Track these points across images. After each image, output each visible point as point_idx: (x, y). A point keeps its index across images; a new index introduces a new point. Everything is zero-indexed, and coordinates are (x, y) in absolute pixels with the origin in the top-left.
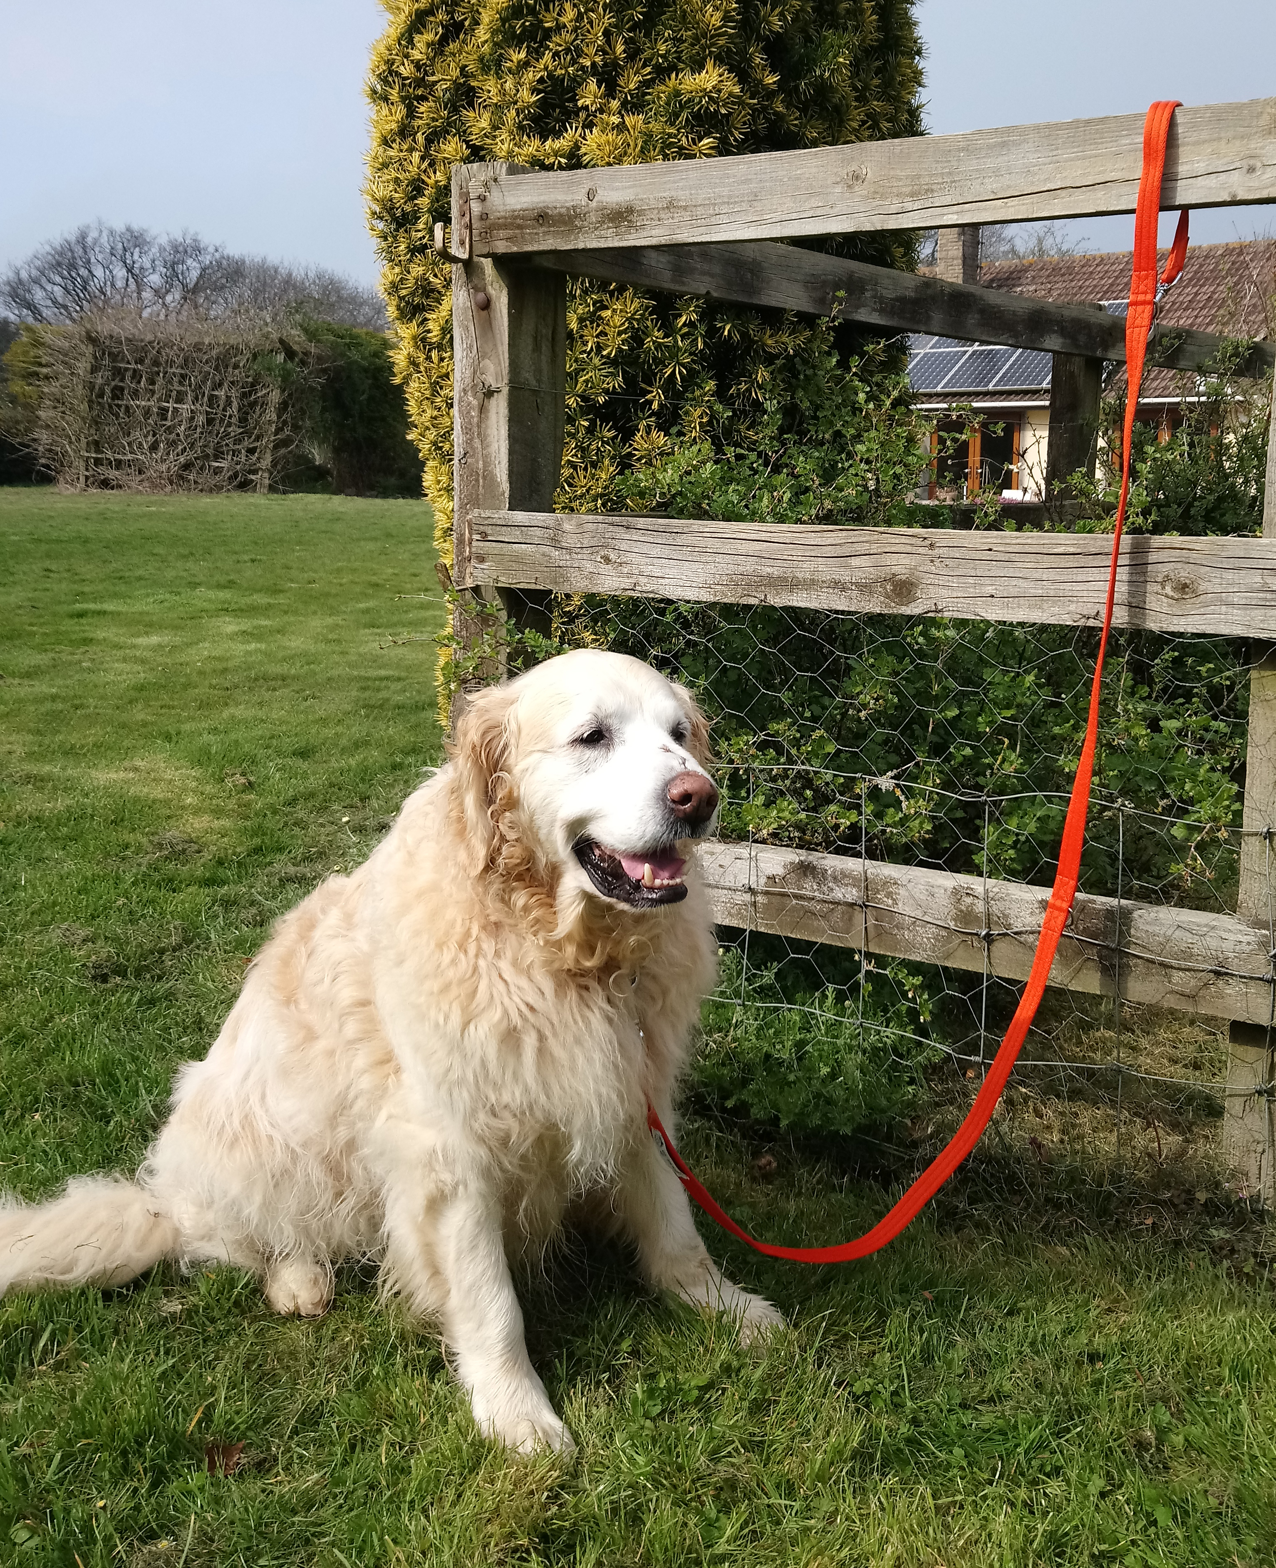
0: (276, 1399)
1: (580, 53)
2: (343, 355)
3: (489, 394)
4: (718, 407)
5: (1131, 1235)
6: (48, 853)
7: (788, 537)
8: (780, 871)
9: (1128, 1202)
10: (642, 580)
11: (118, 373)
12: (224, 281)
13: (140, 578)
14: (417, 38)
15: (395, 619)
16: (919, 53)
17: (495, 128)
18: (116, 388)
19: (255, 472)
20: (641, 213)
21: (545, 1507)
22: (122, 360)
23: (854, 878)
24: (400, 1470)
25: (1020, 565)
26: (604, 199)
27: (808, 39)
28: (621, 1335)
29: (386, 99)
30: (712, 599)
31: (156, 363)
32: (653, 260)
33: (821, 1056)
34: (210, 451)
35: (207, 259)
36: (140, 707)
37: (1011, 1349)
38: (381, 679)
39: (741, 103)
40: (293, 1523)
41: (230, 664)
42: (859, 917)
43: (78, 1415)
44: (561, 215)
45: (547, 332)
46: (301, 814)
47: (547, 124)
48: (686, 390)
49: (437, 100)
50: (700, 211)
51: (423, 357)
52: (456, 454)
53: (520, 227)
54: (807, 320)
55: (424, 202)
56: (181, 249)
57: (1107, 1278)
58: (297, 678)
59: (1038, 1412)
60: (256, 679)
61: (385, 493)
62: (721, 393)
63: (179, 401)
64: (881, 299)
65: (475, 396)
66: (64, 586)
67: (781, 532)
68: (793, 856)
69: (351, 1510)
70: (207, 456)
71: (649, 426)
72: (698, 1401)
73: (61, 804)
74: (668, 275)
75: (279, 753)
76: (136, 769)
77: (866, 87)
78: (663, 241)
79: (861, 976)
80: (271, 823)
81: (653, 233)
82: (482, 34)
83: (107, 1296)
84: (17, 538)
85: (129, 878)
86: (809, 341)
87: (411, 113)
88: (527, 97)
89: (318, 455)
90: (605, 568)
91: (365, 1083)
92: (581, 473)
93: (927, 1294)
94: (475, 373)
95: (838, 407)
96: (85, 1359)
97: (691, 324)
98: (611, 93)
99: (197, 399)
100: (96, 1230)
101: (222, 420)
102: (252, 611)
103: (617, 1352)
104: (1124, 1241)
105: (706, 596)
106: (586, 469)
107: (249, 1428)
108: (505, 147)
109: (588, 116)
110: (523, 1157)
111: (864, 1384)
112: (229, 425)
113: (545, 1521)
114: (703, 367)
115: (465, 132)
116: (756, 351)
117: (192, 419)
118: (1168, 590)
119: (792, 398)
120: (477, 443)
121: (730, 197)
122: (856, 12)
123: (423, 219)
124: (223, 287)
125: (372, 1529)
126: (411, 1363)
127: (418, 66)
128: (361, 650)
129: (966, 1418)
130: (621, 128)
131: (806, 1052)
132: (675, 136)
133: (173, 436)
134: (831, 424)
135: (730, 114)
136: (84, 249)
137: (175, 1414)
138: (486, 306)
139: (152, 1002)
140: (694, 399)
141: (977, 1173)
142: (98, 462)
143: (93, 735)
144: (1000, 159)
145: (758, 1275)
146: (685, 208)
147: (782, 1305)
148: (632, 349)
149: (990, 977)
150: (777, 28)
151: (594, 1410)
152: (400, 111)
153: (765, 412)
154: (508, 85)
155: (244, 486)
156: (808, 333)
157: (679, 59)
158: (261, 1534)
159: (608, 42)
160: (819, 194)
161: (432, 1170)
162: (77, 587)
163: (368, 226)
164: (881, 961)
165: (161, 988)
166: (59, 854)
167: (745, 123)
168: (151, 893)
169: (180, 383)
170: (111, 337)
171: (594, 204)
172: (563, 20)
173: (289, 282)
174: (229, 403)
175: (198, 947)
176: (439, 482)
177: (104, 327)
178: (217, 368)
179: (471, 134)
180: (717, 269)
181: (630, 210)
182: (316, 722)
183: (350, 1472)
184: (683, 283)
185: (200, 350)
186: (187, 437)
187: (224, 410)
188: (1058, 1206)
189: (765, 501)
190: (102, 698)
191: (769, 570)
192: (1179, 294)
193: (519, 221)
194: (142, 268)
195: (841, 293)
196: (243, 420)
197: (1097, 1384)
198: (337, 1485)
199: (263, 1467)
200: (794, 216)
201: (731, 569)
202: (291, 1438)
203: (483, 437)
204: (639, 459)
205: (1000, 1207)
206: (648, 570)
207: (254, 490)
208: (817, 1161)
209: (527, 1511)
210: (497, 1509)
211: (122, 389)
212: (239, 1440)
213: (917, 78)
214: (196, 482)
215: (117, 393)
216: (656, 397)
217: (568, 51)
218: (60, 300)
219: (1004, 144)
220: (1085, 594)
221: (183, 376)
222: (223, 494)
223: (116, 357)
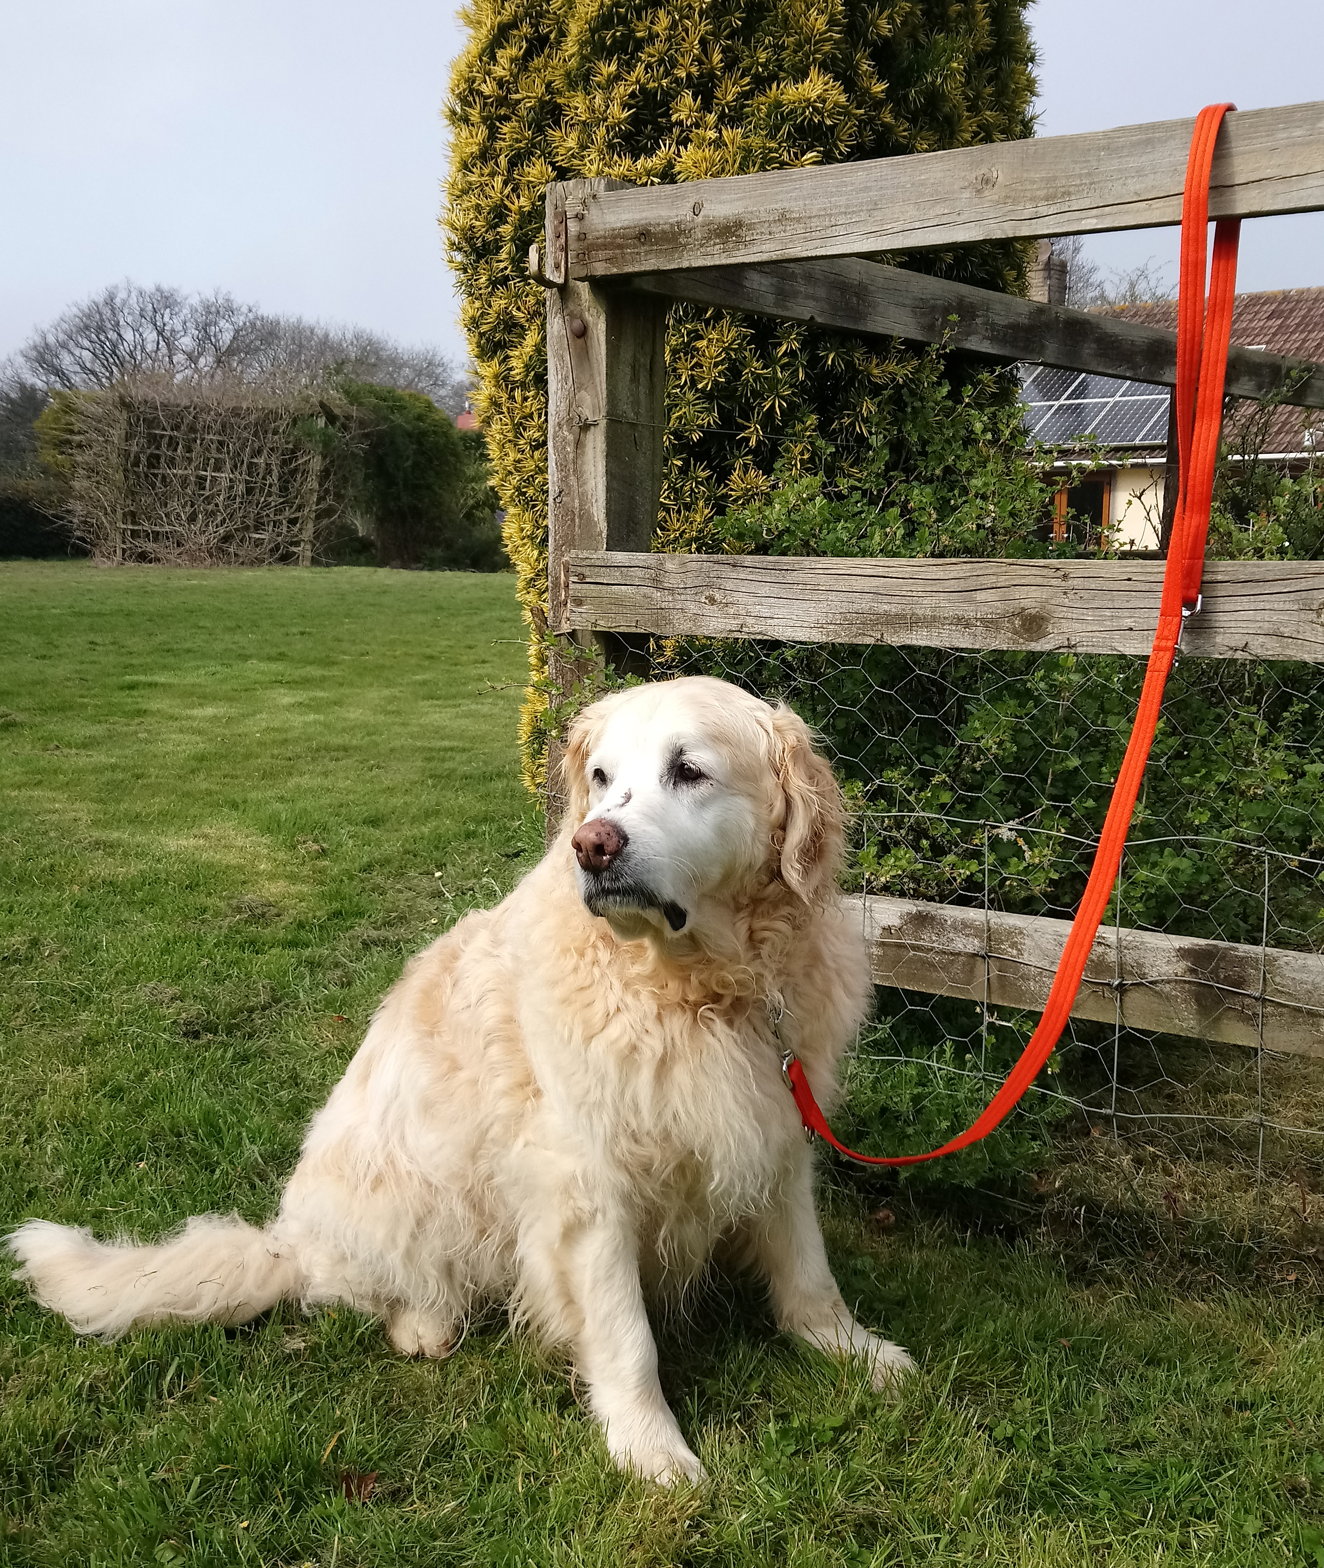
0: (405, 1433)
1: (674, 63)
2: (386, 419)
3: (586, 427)
4: (821, 443)
5: (1273, 1292)
6: (125, 915)
7: (908, 572)
8: (896, 922)
9: (1271, 1258)
10: (750, 621)
11: (154, 440)
12: (258, 343)
13: (189, 651)
14: (499, 53)
15: (453, 690)
16: (1032, 59)
17: (583, 147)
18: (152, 455)
19: (297, 544)
20: (751, 227)
21: (687, 1535)
22: (158, 427)
23: (976, 928)
24: (536, 1499)
26: (711, 213)
27: (917, 44)
28: (750, 1376)
29: (466, 120)
30: (824, 639)
31: (192, 429)
32: (756, 282)
33: (939, 1111)
34: (250, 522)
35: (240, 320)
36: (202, 776)
37: (1154, 1396)
38: (446, 750)
39: (847, 113)
40: (434, 1548)
41: (290, 735)
42: (981, 967)
43: (214, 1442)
44: (664, 232)
45: (645, 360)
46: (379, 880)
47: (638, 142)
48: (785, 425)
49: (520, 119)
50: (815, 223)
51: (505, 396)
52: (551, 493)
53: (621, 247)
54: (916, 348)
55: (506, 230)
56: (213, 309)
57: (1250, 1331)
58: (358, 748)
59: (1187, 1457)
60: (318, 750)
61: (432, 566)
62: (822, 428)
63: (218, 468)
64: (993, 326)
65: (570, 430)
66: (111, 658)
67: (901, 566)
68: (909, 906)
69: (491, 1535)
70: (247, 528)
71: (745, 465)
72: (834, 1441)
73: (135, 868)
74: (771, 298)
75: (350, 822)
76: (206, 836)
77: (978, 97)
78: (774, 256)
79: (983, 1028)
80: (347, 889)
81: (764, 248)
82: (570, 46)
83: (230, 1334)
84: (58, 611)
85: (211, 940)
86: (918, 370)
87: (493, 133)
88: (618, 113)
89: (361, 526)
90: (709, 609)
91: (504, 1106)
92: (674, 516)
93: (1064, 1341)
94: (570, 405)
95: (948, 441)
96: (214, 1394)
97: (791, 354)
98: (707, 107)
99: (236, 466)
100: (218, 1267)
101: (262, 490)
102: (305, 683)
103: (746, 1393)
104: (1266, 1295)
105: (818, 637)
106: (679, 512)
107: (381, 1458)
108: (594, 168)
109: (682, 131)
110: (665, 1184)
111: (1005, 1429)
112: (270, 494)
113: (688, 1548)
114: (804, 400)
115: (550, 153)
116: (860, 382)
117: (231, 487)
119: (900, 431)
120: (572, 480)
121: (847, 206)
122: (968, 16)
123: (506, 249)
124: (257, 350)
125: (515, 1552)
126: (539, 1400)
127: (501, 83)
128: (422, 721)
129: (1111, 1462)
130: (718, 143)
131: (924, 1107)
132: (776, 151)
133: (211, 507)
134: (941, 459)
135: (836, 125)
136: (113, 310)
137: (309, 1443)
138: (582, 333)
139: (245, 1059)
140: (795, 435)
141: (1108, 1227)
142: (135, 534)
143: (158, 803)
144: (1144, 158)
145: (887, 1322)
146: (798, 220)
147: (915, 1352)
148: (728, 382)
149: (1122, 1028)
150: (885, 32)
151: (727, 1447)
152: (482, 133)
153: (870, 447)
154: (598, 101)
155: (287, 558)
156: (915, 363)
157: (780, 68)
158: (402, 1557)
159: (704, 50)
160: (945, 200)
161: (571, 1197)
162: (126, 660)
163: (446, 258)
164: (1005, 1013)
165: (252, 1046)
166: (137, 917)
167: (851, 135)
168: (235, 953)
169: (219, 451)
170: (146, 402)
171: (699, 219)
172: (657, 28)
173: (325, 344)
174: (269, 471)
175: (287, 1006)
176: (522, 530)
177: (139, 392)
178: (256, 434)
179: (557, 154)
180: (821, 292)
181: (739, 224)
182: (383, 791)
183: (489, 1500)
184: (786, 308)
185: (239, 415)
186: (226, 507)
187: (264, 478)
188: (1194, 1261)
189: (877, 538)
190: (162, 767)
191: (887, 607)
192: (1286, 341)
193: (619, 241)
194: (173, 330)
195: (954, 317)
196: (284, 489)
197: (1249, 1431)
198: (476, 1512)
199: (397, 1496)
200: (917, 225)
201: (845, 608)
202: (423, 1469)
203: (579, 473)
204: (735, 501)
205: (1132, 1262)
206: (756, 610)
207: (296, 563)
208: (937, 1216)
209: (670, 1538)
210: (639, 1535)
211: (158, 457)
212: (372, 1471)
213: (1030, 86)
214: (236, 555)
215: (154, 461)
216: (754, 434)
217: (661, 61)
218: (88, 365)
219: (1149, 142)
220: (1233, 624)
221: (221, 443)
222: (265, 567)
223: (152, 423)
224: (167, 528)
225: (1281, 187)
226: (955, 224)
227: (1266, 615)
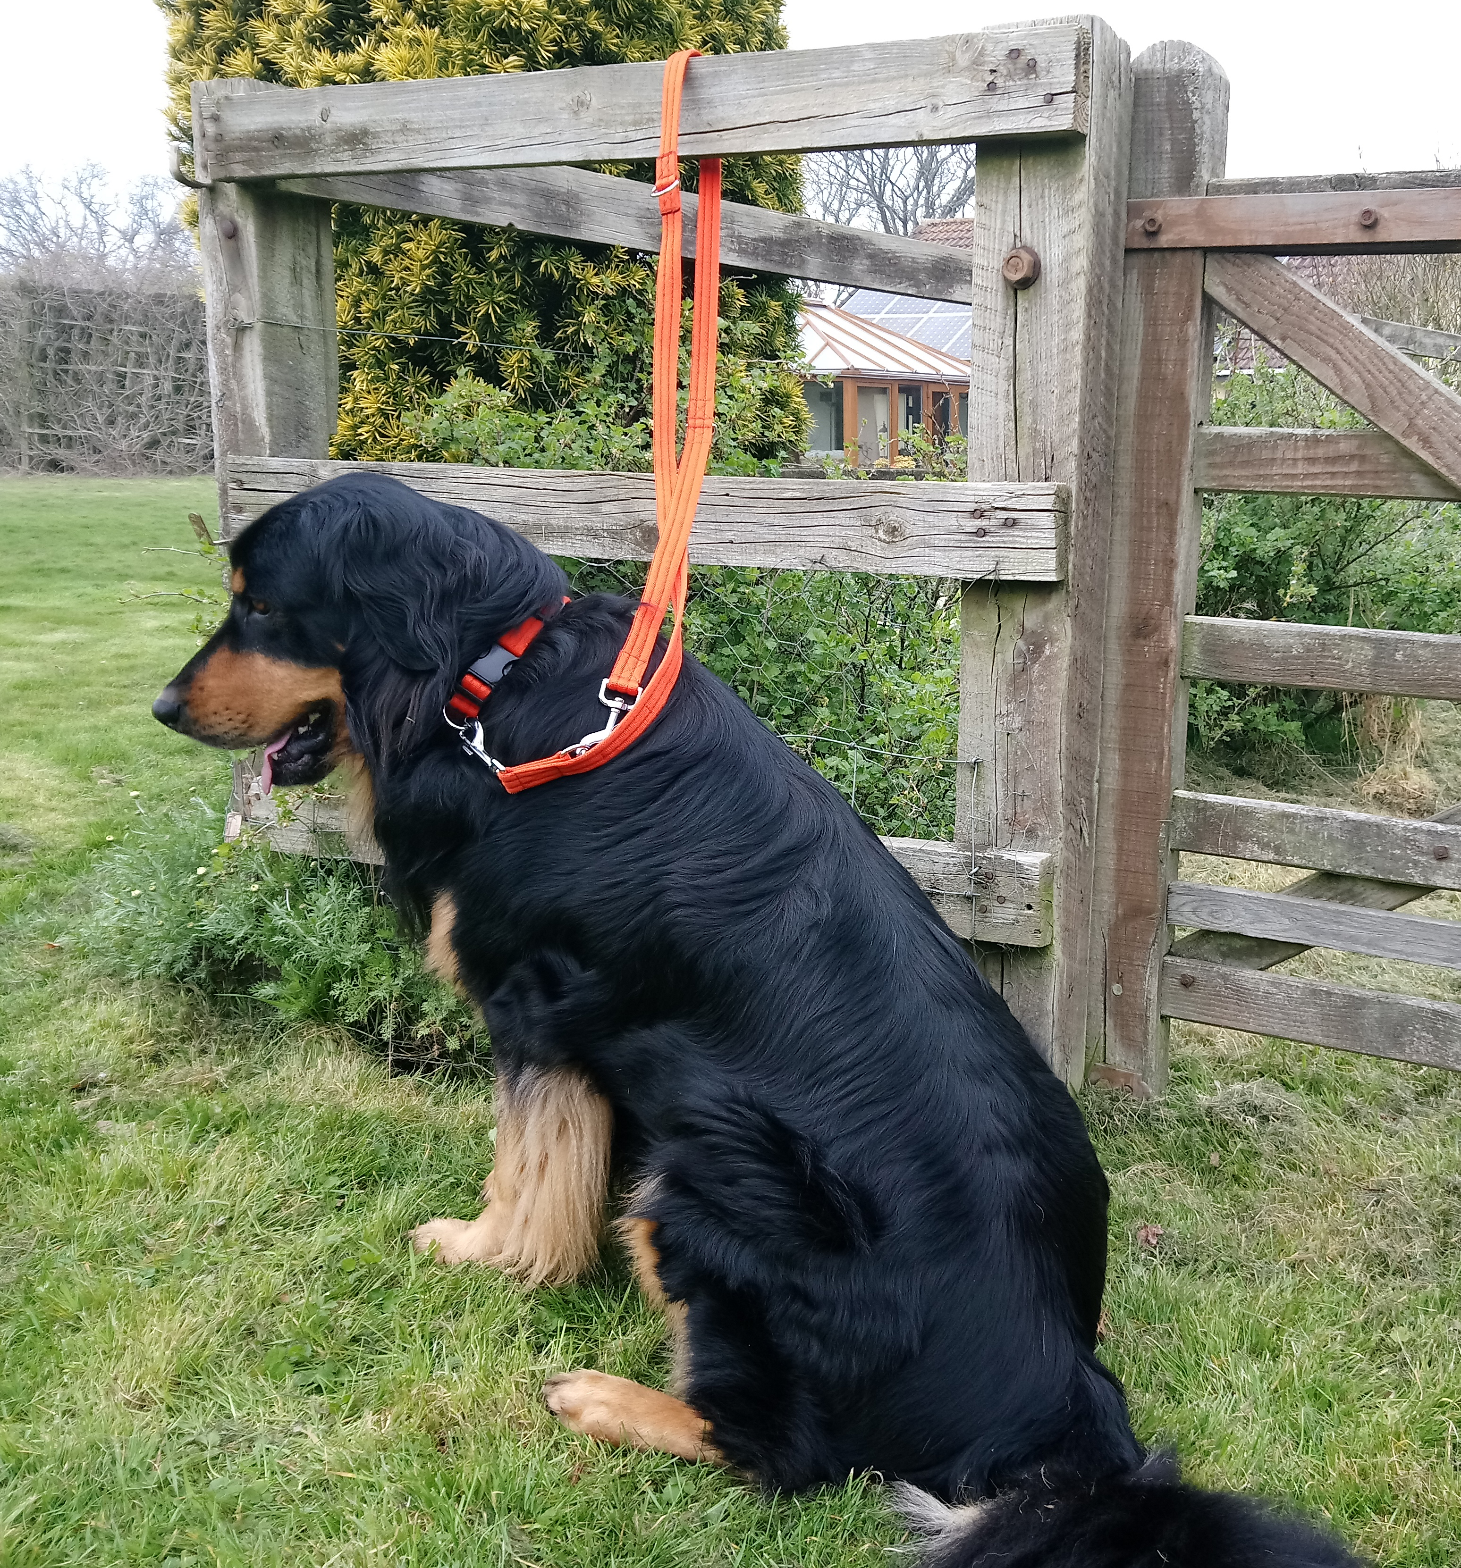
3: (241, 330)
7: (540, 483)
13: (63, 570)
17: (282, 40)
18: (61, 349)
20: (376, 135)
22: (66, 316)
25: (754, 510)
26: (337, 119)
31: (108, 319)
32: (435, 186)
41: (138, 662)
44: (296, 137)
45: (308, 263)
48: (504, 332)
49: (224, 7)
50: (433, 135)
53: (256, 149)
62: (545, 336)
63: (139, 364)
65: (228, 332)
67: (534, 477)
74: (458, 203)
78: (399, 165)
81: (389, 157)
87: (199, 21)
88: (314, 7)
94: (226, 308)
97: (504, 259)
98: (405, 4)
99: (160, 362)
108: (294, 61)
109: (383, 28)
114: (523, 307)
115: (255, 43)
116: (580, 291)
117: (156, 386)
118: (881, 534)
120: (233, 384)
121: (461, 120)
132: (477, 53)
133: (131, 409)
136: (29, 180)
138: (234, 235)
140: (512, 342)
142: (43, 439)
146: (418, 131)
148: (439, 285)
153: (595, 358)
156: (643, 273)
160: (547, 119)
169: (140, 343)
170: (51, 288)
171: (328, 125)
175: (4, 936)
177: (44, 277)
180: (521, 199)
181: (365, 132)
185: (162, 303)
186: (150, 408)
191: (524, 517)
193: (254, 143)
194: (102, 204)
200: (525, 142)
203: (239, 378)
211: (68, 351)
214: (162, 463)
216: (471, 339)
220: (811, 538)
221: (143, 336)
222: (195, 477)
223: (61, 311)
224: (82, 432)
225: (826, 125)
226: (557, 143)
227: (837, 530)
